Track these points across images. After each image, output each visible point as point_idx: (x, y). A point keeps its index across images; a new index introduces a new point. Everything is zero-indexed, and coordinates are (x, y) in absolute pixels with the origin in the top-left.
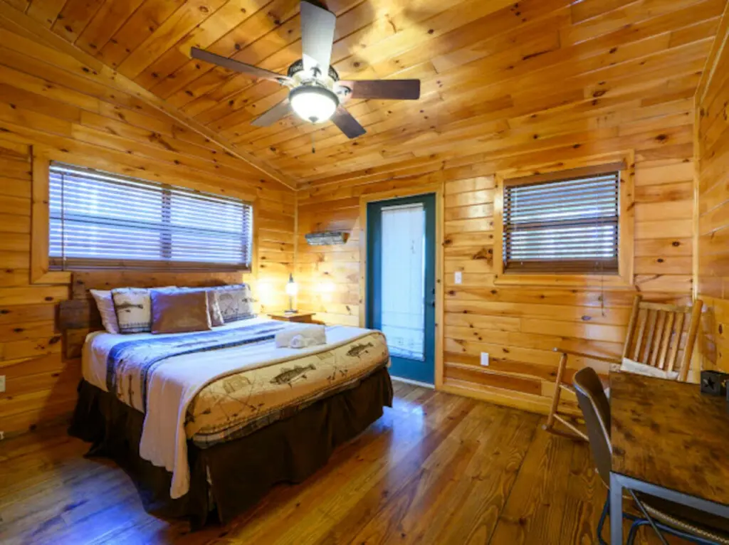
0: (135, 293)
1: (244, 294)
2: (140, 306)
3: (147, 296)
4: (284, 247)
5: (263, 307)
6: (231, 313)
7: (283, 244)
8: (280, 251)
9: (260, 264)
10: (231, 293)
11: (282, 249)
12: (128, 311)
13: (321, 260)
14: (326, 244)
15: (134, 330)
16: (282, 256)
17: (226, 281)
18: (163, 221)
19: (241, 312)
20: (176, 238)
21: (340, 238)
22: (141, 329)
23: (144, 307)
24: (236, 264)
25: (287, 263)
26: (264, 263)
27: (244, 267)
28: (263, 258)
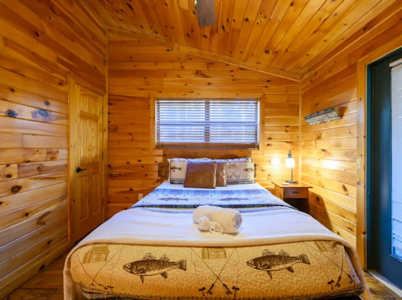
0: (180, 161)
1: (246, 165)
2: (180, 169)
3: (186, 164)
4: (287, 129)
5: (269, 175)
6: (234, 178)
7: (287, 127)
8: (285, 133)
9: (266, 143)
10: (236, 164)
11: (286, 131)
12: (174, 171)
13: (319, 138)
14: (323, 122)
15: (176, 182)
16: (287, 136)
17: (239, 156)
18: (206, 120)
19: (241, 178)
20: (212, 129)
21: (335, 113)
22: (179, 182)
23: (182, 169)
24: (249, 143)
25: (291, 142)
26: (270, 142)
27: (254, 146)
28: (270, 139)
